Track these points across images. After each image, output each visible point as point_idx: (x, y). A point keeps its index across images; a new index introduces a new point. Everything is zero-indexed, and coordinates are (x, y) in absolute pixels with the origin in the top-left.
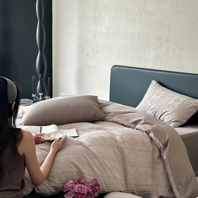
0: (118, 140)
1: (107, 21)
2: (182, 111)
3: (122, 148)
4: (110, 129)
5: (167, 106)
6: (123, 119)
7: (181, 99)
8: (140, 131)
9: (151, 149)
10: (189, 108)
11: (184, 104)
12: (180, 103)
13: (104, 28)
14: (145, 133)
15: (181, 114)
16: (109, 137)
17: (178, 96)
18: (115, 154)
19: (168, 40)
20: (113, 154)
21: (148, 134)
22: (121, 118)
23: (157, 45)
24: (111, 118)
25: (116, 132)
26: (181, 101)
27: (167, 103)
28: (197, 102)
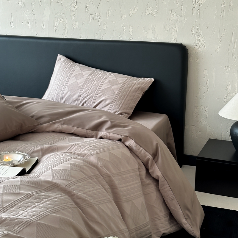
2: (125, 97)
5: (101, 92)
6: (72, 125)
7: (118, 79)
10: (133, 92)
11: (125, 86)
12: (120, 86)
14: (117, 141)
15: (126, 101)
16: (84, 163)
18: (105, 189)
22: (67, 124)
25: (82, 150)
26: (119, 82)
27: (99, 88)
28: (141, 82)
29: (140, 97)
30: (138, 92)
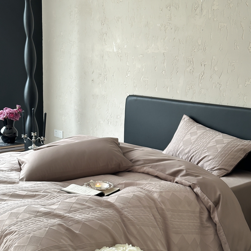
0: (156, 199)
1: (119, 38)
2: (226, 156)
3: (163, 210)
4: (142, 184)
5: (207, 149)
6: (157, 170)
7: (224, 140)
8: (181, 186)
9: (198, 209)
10: (236, 151)
11: (229, 146)
12: (224, 145)
13: (114, 46)
15: (226, 159)
16: (144, 196)
17: (220, 136)
18: (155, 218)
19: (203, 64)
20: (153, 218)
21: (193, 189)
22: (154, 168)
23: (188, 69)
24: (141, 168)
25: (152, 188)
26: (224, 142)
27: (207, 145)
28: (245, 143)
29: (241, 157)
30: (240, 152)
